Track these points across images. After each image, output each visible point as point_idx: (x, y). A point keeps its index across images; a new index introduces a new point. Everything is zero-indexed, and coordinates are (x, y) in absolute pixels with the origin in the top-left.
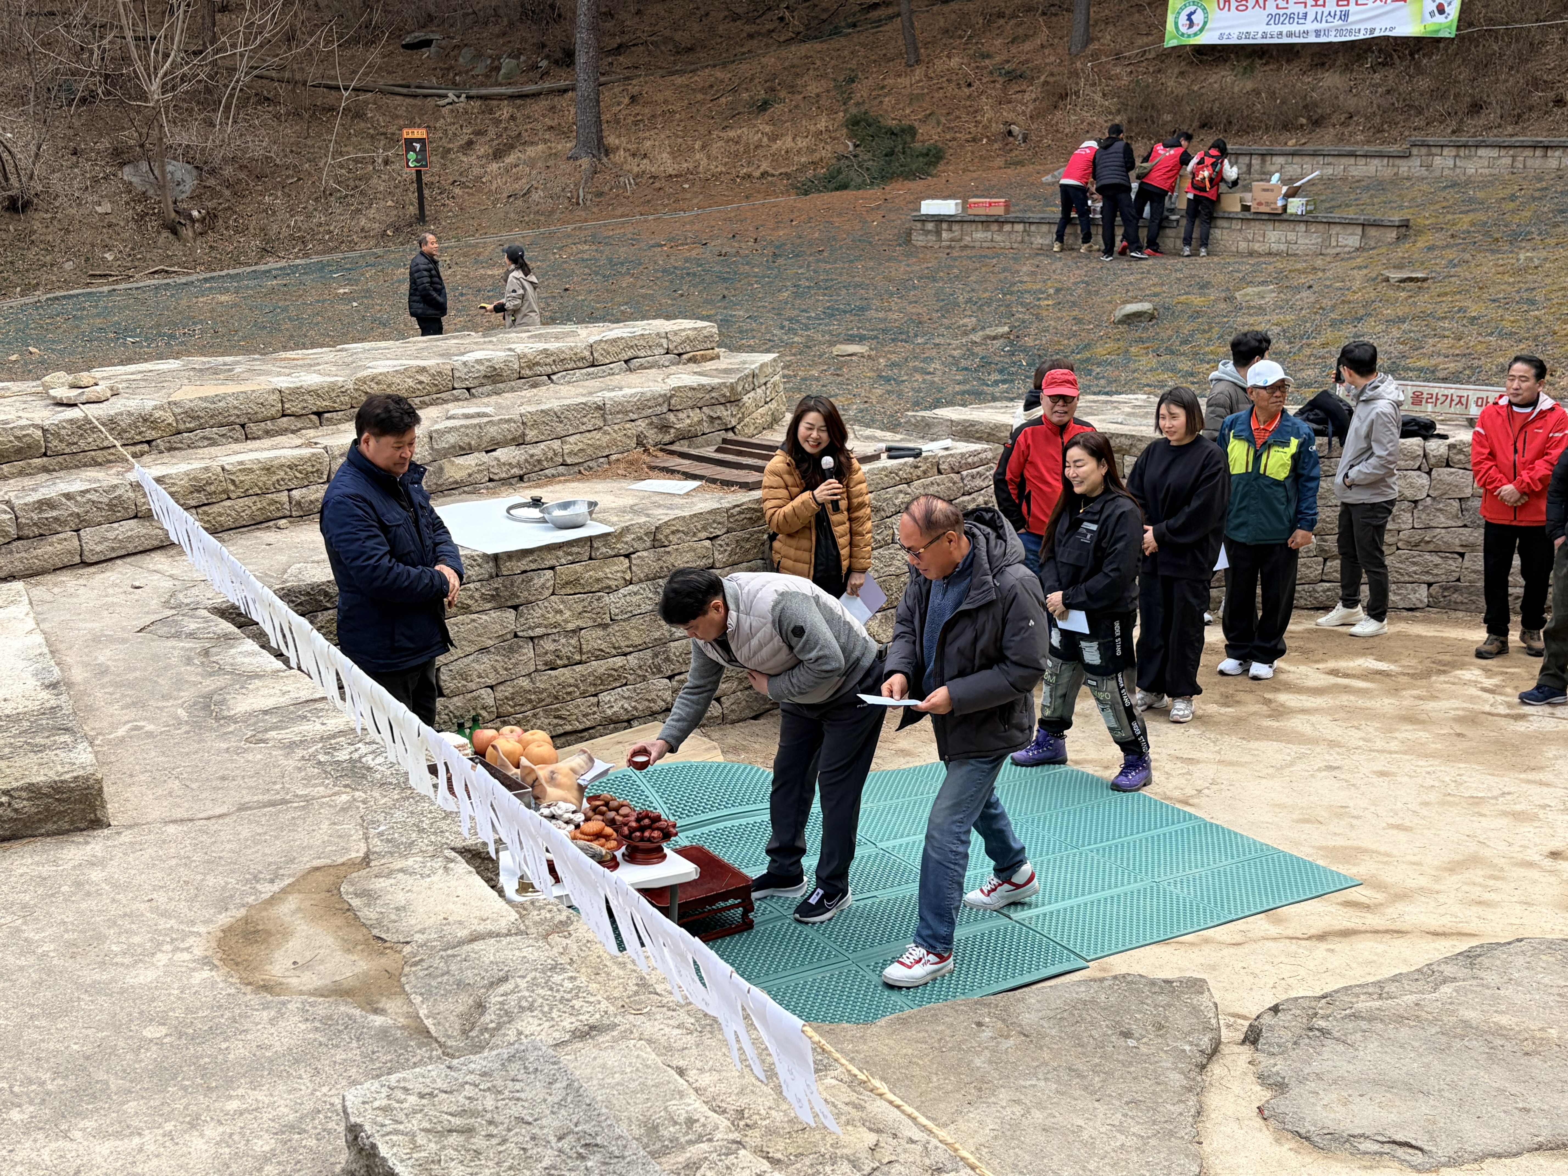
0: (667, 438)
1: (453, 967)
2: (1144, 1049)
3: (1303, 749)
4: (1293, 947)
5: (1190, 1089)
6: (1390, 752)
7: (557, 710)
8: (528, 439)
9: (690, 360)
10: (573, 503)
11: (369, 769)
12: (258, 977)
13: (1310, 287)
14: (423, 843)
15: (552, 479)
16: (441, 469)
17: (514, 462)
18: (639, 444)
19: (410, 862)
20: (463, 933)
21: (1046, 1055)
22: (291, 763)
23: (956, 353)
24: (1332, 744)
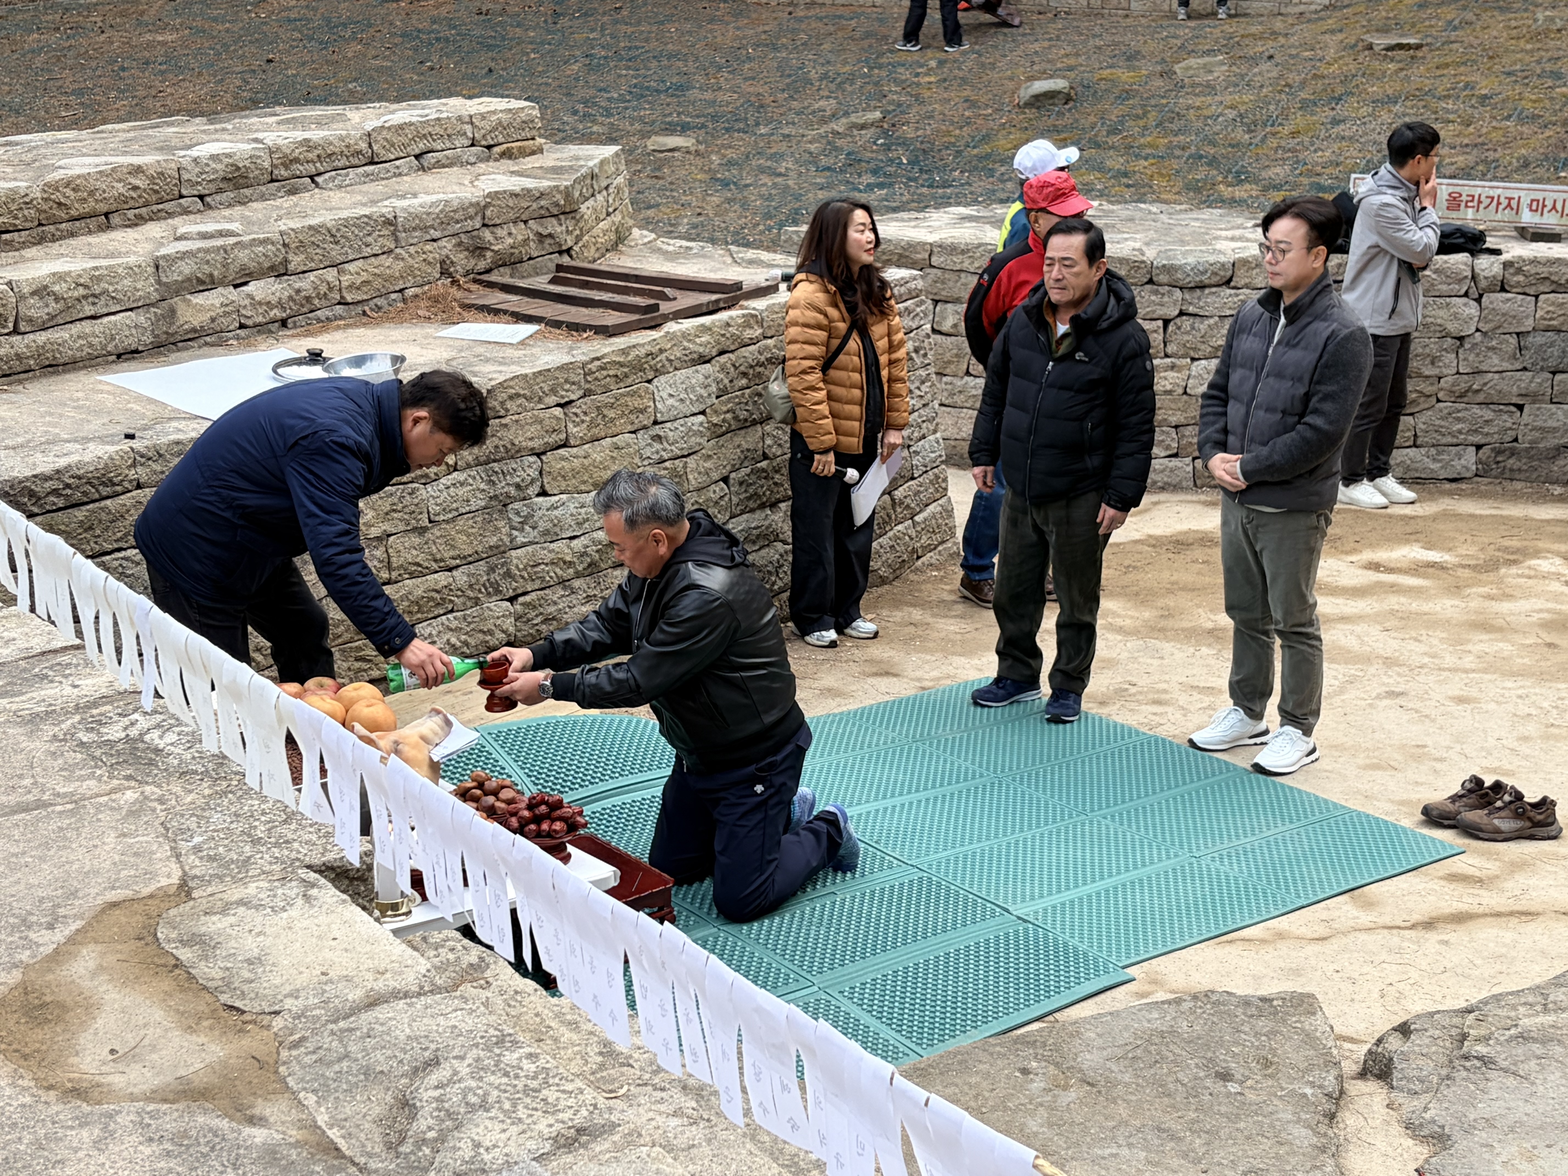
0: (482, 265)
1: (353, 1048)
2: (1251, 1096)
3: (1352, 670)
4: (1395, 939)
5: (1323, 1150)
6: (1466, 671)
7: (359, 649)
8: (291, 267)
9: (504, 155)
10: (371, 357)
11: (157, 751)
12: (60, 1076)
13: (1271, 57)
14: (263, 860)
15: (326, 325)
16: (173, 311)
17: (274, 300)
18: (445, 273)
19: (252, 889)
20: (355, 995)
21: (1122, 1111)
22: (39, 746)
23: (812, 147)
24: (1390, 662)
